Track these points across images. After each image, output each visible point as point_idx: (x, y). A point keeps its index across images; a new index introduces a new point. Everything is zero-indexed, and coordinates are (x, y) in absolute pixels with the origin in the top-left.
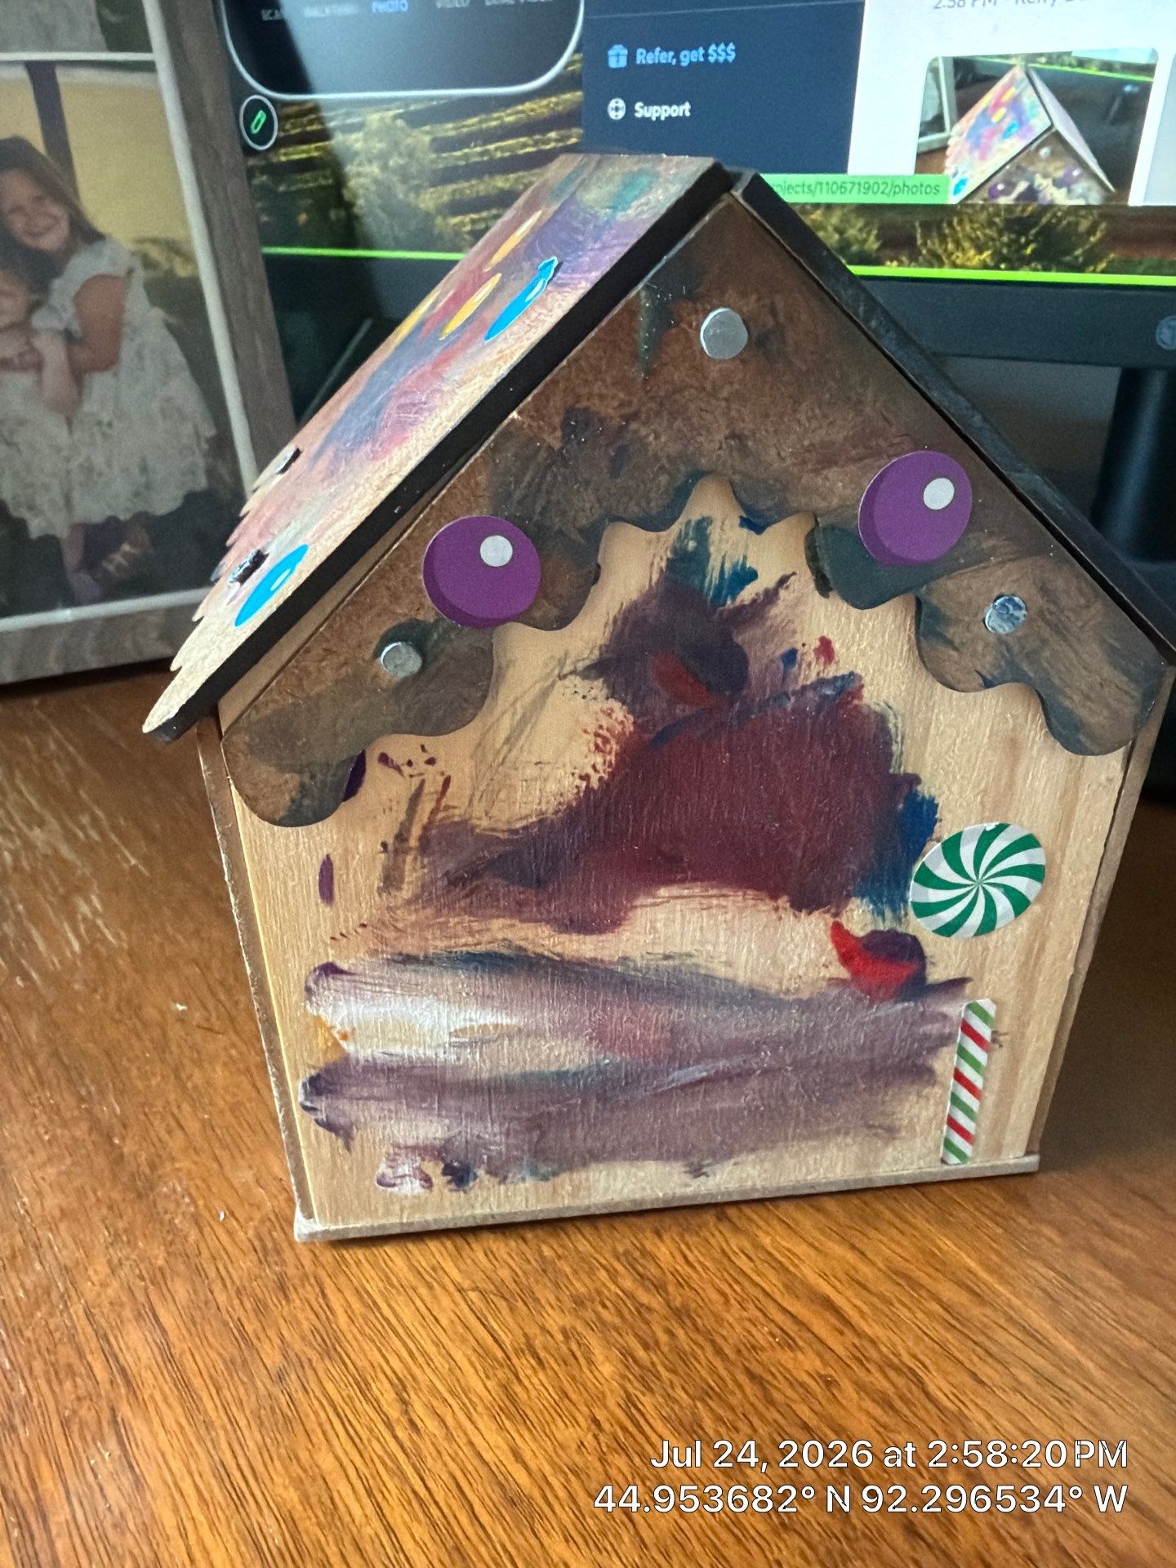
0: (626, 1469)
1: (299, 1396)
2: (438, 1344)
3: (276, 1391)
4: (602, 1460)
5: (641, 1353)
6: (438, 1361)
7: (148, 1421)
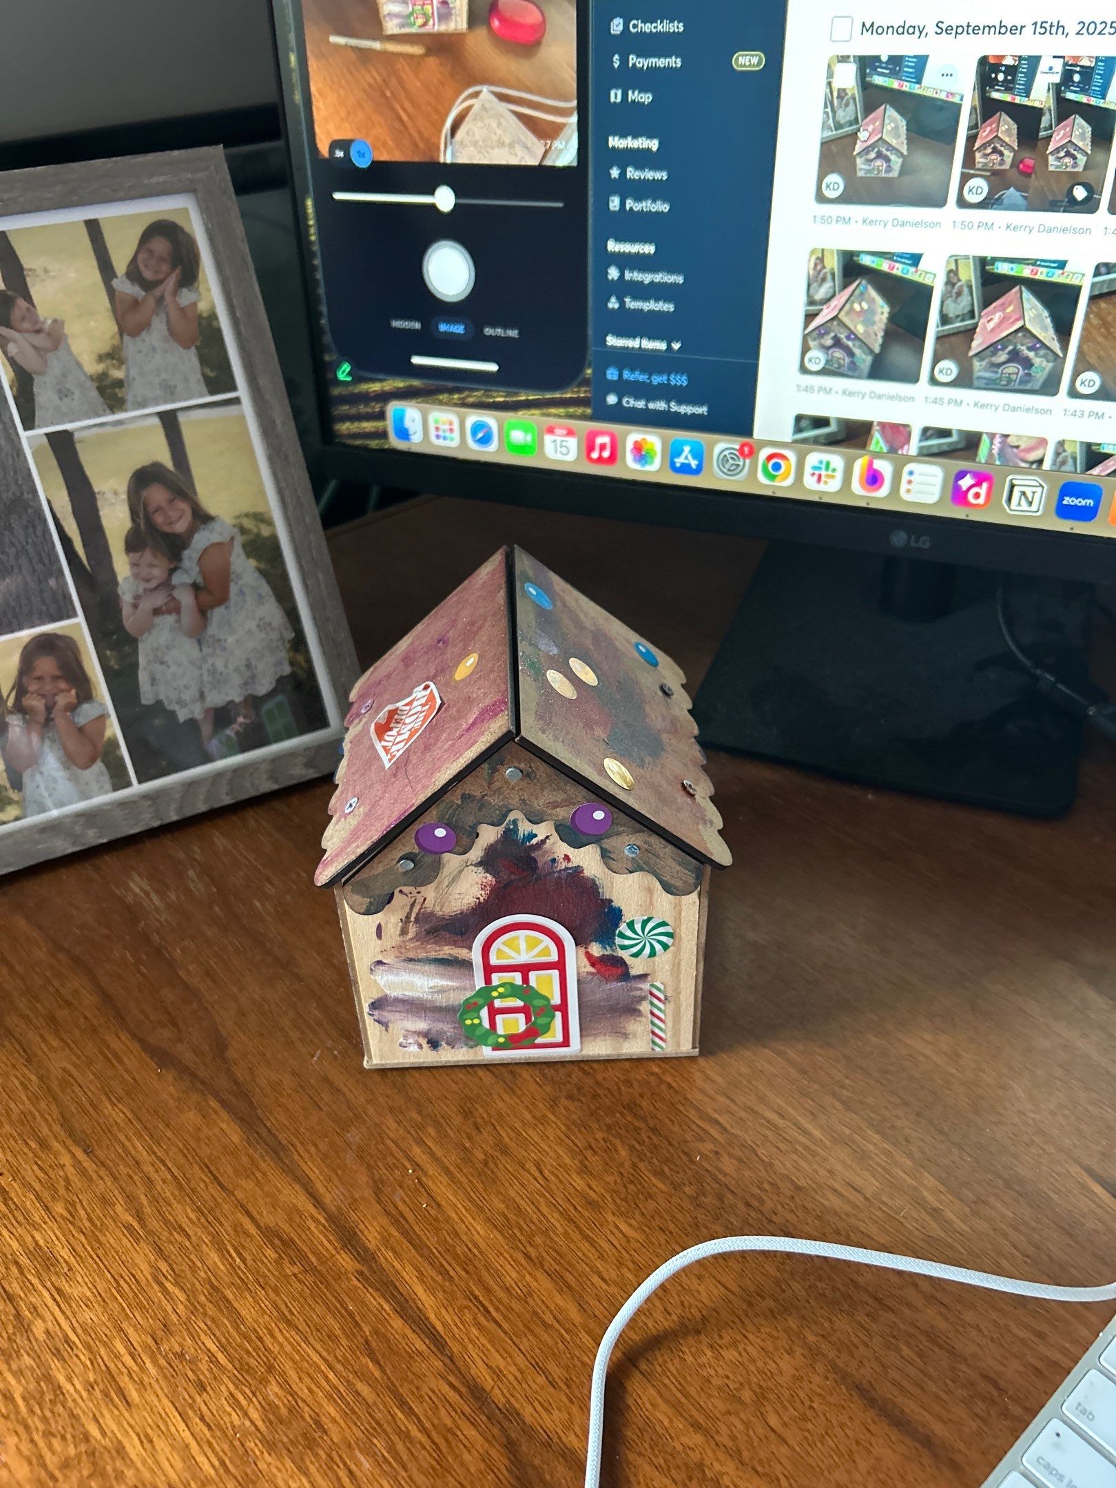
0: (635, 1189)
1: (495, 1170)
2: (550, 1147)
3: (486, 1169)
4: (625, 1187)
5: (637, 1146)
6: (552, 1154)
7: (434, 1183)
